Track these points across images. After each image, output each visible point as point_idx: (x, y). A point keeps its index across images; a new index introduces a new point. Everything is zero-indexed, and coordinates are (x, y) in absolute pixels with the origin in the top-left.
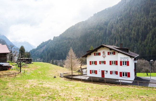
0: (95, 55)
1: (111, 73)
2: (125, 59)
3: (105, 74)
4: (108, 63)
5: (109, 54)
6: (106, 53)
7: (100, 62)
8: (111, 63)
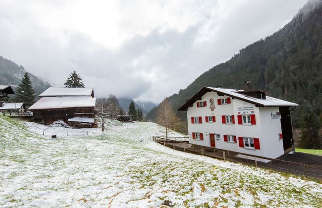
0: (198, 106)
1: (226, 138)
2: (247, 111)
3: (216, 141)
4: (219, 119)
5: (219, 102)
6: (216, 102)
7: (206, 118)
8: (224, 119)
